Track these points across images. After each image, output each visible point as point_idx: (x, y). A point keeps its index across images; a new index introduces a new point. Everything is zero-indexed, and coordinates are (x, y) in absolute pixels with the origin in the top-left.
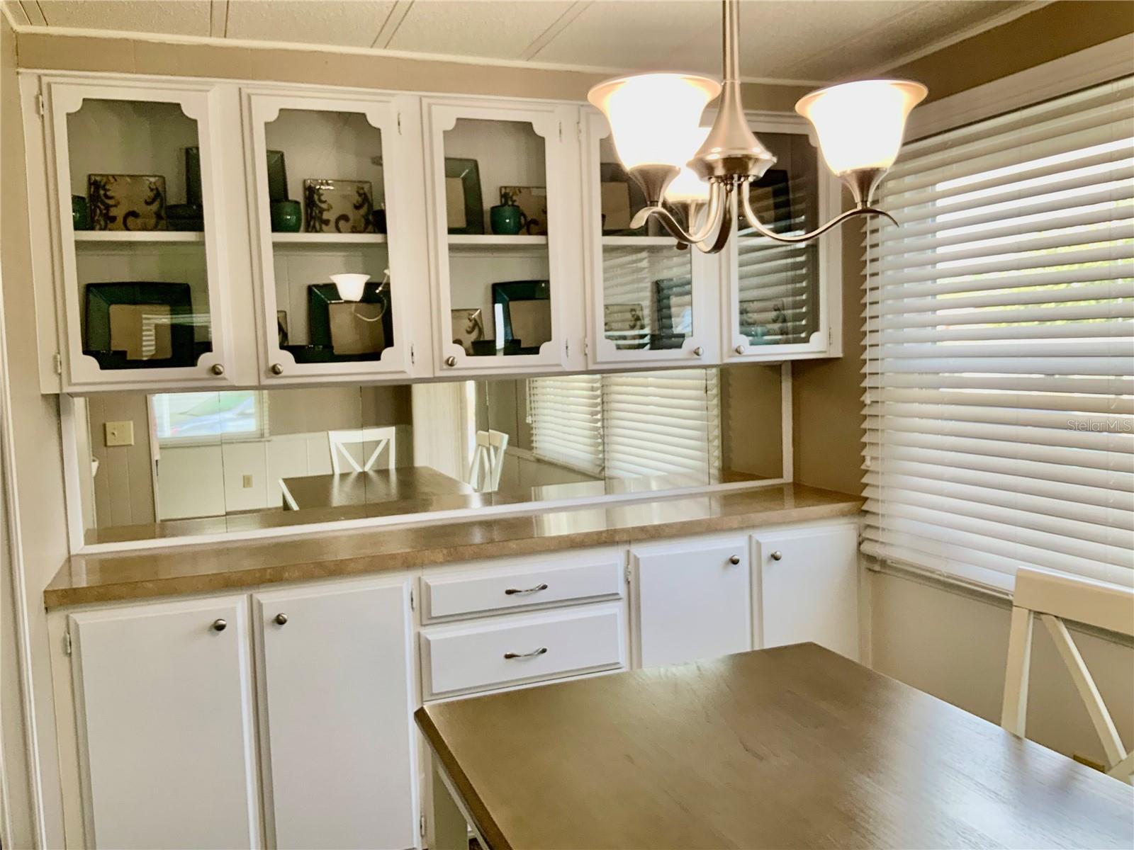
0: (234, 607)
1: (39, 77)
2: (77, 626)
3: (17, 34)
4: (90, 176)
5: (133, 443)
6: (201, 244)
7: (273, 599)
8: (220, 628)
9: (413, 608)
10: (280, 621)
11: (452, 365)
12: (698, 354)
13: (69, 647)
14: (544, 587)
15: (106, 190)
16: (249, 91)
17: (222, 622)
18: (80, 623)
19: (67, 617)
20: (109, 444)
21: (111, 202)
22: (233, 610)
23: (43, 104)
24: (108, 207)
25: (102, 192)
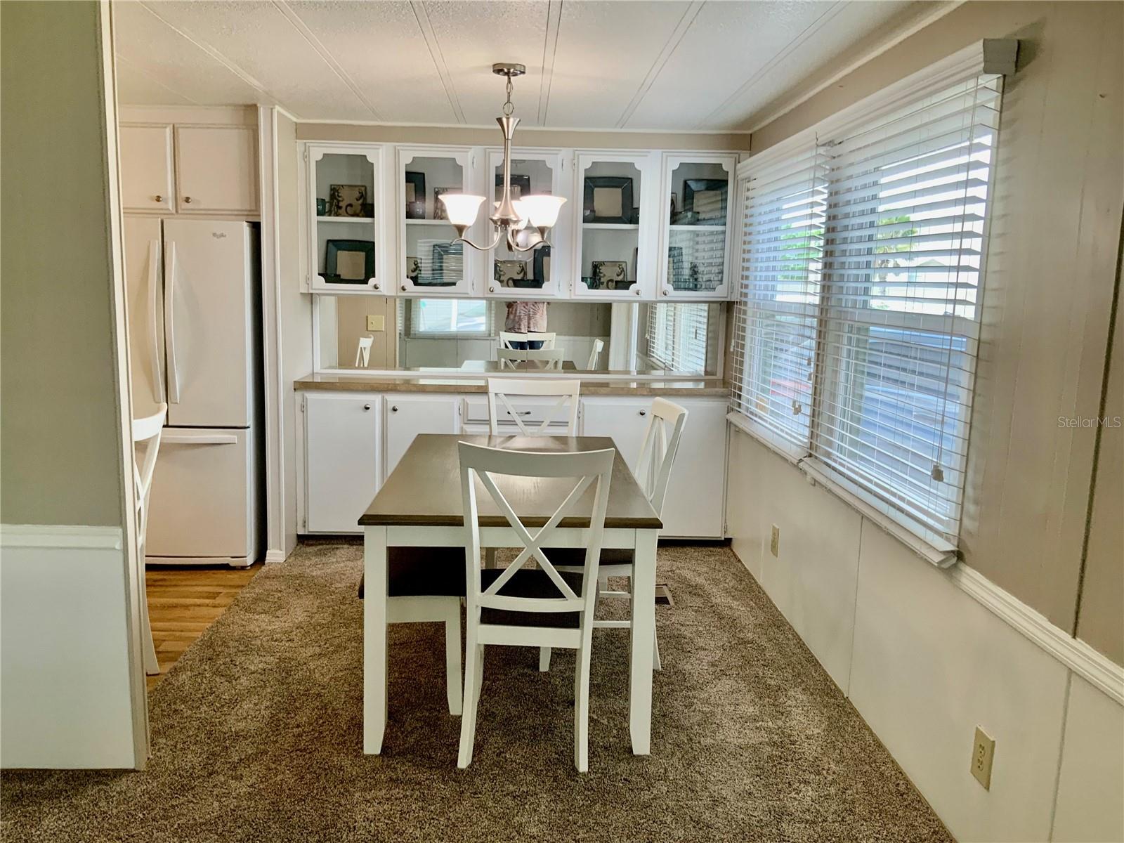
0: (375, 400)
1: (305, 143)
2: (307, 399)
3: (296, 124)
4: (331, 186)
5: (383, 330)
6: (373, 223)
7: (393, 399)
8: (367, 408)
9: (460, 414)
10: (395, 410)
11: (492, 291)
12: (638, 294)
13: (303, 409)
14: (528, 413)
15: (338, 193)
16: (399, 148)
17: (368, 406)
18: (308, 398)
19: (303, 395)
20: (369, 329)
21: (340, 199)
22: (374, 401)
23: (306, 156)
24: (339, 201)
25: (336, 194)
